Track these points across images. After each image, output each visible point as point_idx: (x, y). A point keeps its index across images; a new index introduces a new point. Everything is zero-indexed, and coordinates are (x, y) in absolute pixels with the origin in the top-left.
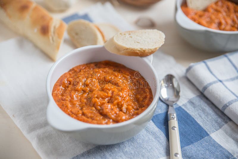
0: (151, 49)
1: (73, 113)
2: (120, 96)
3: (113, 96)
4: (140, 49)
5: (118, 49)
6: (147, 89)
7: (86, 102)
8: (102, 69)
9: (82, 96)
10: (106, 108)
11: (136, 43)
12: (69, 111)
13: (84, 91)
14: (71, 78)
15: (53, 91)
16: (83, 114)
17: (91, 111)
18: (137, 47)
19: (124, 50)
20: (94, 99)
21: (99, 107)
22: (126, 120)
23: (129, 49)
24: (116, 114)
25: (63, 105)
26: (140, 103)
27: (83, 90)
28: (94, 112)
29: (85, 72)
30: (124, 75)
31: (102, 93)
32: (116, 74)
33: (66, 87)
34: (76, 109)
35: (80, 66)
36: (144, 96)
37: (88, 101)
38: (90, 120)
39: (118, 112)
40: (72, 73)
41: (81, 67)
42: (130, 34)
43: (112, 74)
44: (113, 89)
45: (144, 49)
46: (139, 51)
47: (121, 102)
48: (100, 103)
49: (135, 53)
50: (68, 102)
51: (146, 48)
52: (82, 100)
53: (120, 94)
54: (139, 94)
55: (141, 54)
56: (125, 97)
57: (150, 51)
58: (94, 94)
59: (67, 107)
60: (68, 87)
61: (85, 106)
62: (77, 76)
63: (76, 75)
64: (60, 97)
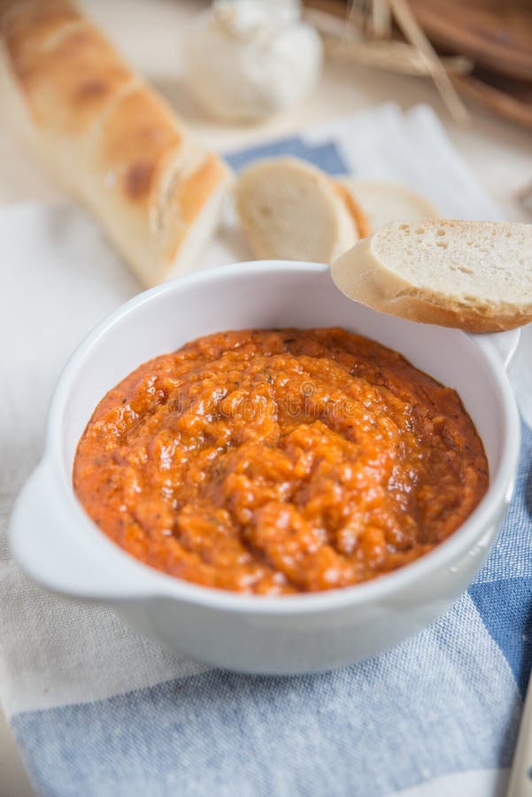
0: (511, 307)
1: (136, 521)
2: (341, 483)
3: (314, 479)
4: (467, 298)
5: (379, 287)
6: (470, 470)
7: (204, 485)
8: (304, 360)
9: (193, 457)
10: (269, 525)
11: (459, 272)
12: (123, 508)
13: (210, 439)
14: (178, 377)
15: (91, 422)
16: (177, 532)
17: (206, 525)
18: (456, 289)
19: (402, 293)
20: (232, 475)
21: (246, 515)
22: (338, 585)
23: (422, 292)
24: (305, 552)
25: (109, 481)
26: (428, 522)
27: (206, 435)
28: (221, 529)
29: (235, 361)
30: (391, 397)
31: (273, 459)
32: (357, 388)
33: (145, 411)
34: (154, 506)
35: (225, 335)
36: (451, 497)
37: (209, 480)
38: (191, 560)
39: (313, 548)
40: (188, 359)
41: (227, 340)
42: (442, 233)
43: (342, 385)
44: (324, 450)
45: (483, 302)
46: (461, 305)
47: (339, 507)
48: (255, 497)
49: (443, 311)
50: (130, 472)
51: (490, 298)
52: (189, 473)
53: (343, 473)
54: (432, 485)
55: (467, 321)
56: (360, 491)
57: (509, 313)
58: (241, 458)
59: (120, 490)
60: (153, 412)
61: (196, 500)
62: (201, 374)
63: (197, 370)
64: (111, 446)
